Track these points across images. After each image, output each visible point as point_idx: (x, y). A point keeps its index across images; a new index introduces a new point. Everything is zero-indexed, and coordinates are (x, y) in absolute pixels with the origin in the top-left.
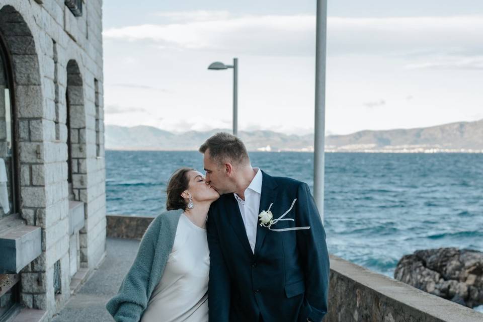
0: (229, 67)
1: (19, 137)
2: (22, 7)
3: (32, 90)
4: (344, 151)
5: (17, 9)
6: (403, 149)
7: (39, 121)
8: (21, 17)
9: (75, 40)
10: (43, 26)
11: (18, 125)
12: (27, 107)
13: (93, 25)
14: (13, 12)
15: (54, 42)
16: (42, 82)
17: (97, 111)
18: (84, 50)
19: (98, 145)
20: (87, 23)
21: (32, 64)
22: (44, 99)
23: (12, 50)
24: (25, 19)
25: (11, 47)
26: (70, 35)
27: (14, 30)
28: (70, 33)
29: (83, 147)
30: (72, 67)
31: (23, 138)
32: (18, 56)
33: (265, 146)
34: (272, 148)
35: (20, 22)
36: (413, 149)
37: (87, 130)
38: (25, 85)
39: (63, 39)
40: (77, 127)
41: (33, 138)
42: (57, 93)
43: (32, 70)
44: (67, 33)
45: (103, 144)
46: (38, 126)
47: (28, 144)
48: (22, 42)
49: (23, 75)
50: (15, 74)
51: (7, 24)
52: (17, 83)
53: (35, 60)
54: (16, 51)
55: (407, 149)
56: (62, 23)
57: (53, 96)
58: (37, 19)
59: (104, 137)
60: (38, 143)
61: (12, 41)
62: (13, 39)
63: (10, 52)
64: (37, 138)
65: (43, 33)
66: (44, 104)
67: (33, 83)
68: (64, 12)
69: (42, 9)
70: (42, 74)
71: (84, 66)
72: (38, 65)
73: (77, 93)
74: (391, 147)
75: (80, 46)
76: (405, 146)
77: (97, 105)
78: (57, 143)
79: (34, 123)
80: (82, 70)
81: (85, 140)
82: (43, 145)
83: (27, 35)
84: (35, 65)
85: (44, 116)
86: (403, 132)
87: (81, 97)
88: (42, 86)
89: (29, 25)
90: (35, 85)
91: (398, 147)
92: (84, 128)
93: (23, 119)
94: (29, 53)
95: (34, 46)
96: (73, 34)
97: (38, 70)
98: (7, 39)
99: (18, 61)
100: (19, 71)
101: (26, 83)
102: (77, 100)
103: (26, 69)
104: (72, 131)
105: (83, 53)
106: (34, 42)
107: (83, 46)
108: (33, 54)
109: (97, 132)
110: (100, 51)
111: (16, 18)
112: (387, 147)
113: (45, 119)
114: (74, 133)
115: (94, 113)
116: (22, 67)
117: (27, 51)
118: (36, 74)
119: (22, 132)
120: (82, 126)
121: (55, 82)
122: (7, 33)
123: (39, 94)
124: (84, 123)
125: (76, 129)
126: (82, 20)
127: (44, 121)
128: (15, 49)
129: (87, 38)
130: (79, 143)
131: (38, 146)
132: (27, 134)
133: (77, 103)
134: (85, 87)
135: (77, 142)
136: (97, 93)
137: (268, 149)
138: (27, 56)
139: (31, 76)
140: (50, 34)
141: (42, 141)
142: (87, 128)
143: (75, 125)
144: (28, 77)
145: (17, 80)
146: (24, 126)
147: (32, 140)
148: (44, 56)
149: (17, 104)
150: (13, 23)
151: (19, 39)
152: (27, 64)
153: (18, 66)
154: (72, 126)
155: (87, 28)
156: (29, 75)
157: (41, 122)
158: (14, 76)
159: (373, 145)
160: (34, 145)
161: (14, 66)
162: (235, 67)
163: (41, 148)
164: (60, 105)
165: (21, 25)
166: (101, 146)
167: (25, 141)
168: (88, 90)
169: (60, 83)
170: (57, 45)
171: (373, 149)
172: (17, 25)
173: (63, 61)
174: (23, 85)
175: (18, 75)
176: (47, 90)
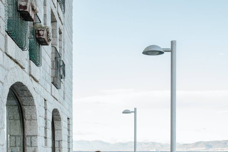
0: (132, 112)
1: (26, 145)
2: (27, 83)
3: (33, 122)
4: (190, 151)
5: (24, 84)
6: (218, 150)
7: (36, 137)
8: (26, 88)
9: (57, 100)
10: (39, 92)
11: (26, 139)
12: (30, 130)
13: (67, 94)
14: (22, 85)
15: (45, 100)
16: (38, 119)
17: (69, 133)
18: (62, 104)
19: (69, 149)
20: (64, 92)
21: (33, 110)
22: (39, 127)
23: (23, 103)
24: (29, 89)
25: (23, 102)
26: (54, 98)
27: (24, 94)
28: (54, 96)
29: (61, 149)
30: (55, 112)
31: (28, 145)
32: (26, 107)
33: (153, 149)
34: (156, 150)
35: (26, 90)
36: (224, 150)
37: (63, 142)
38: (30, 120)
39: (50, 99)
40: (58, 140)
41: (32, 145)
42: (46, 124)
43: (33, 113)
44: (53, 96)
45: (72, 148)
46: (35, 140)
47: (30, 148)
48: (28, 100)
49: (28, 115)
50: (25, 115)
51: (20, 91)
52: (25, 119)
53: (35, 108)
54: (25, 104)
55: (220, 150)
56: (50, 92)
57: (44, 125)
58: (36, 89)
59: (72, 145)
60: (35, 148)
61: (23, 99)
62: (24, 98)
63: (23, 105)
64: (35, 145)
65: (39, 96)
66: (39, 129)
67: (33, 119)
68: (51, 87)
69: (39, 84)
70: (38, 115)
71: (62, 112)
72: (36, 111)
73: (58, 124)
74: (213, 149)
75: (60, 103)
76: (220, 149)
77: (69, 130)
78: (46, 147)
79: (33, 138)
80: (61, 114)
81: (62, 146)
82: (37, 149)
83: (30, 97)
84: (34, 110)
85: (38, 135)
86: (218, 142)
87: (61, 126)
88: (38, 121)
89: (31, 91)
90: (34, 120)
91: (216, 149)
92: (62, 140)
93: (28, 136)
94: (31, 105)
95: (34, 102)
96: (56, 97)
97: (36, 113)
98: (20, 98)
99: (26, 109)
100: (26, 113)
101: (30, 119)
102: (59, 128)
103: (30, 113)
104: (56, 142)
105: (61, 105)
106: (34, 100)
107: (61, 103)
108: (34, 105)
109: (69, 142)
110: (71, 105)
111: (24, 88)
112: (211, 149)
113: (39, 136)
114: (57, 143)
115: (67, 133)
116: (28, 112)
117: (31, 104)
118: (35, 115)
119: (27, 142)
120: (61, 139)
121: (45, 119)
122: (21, 96)
123: (36, 124)
124: (62, 138)
125: (58, 141)
126: (61, 91)
127: (38, 137)
128: (24, 103)
129: (64, 99)
130: (59, 147)
131: (35, 149)
132: (30, 143)
133: (58, 129)
134: (62, 121)
135: (58, 147)
136: (69, 124)
137: (154, 150)
138: (30, 106)
139: (32, 116)
140: (43, 96)
141: (37, 147)
142: (63, 140)
143: (57, 139)
144: (31, 116)
145: (26, 118)
146: (28, 139)
147: (32, 146)
148: (39, 107)
149: (25, 129)
150: (23, 91)
151: (26, 98)
152: (31, 110)
153: (26, 111)
154: (56, 139)
155: (64, 94)
156: (31, 115)
157: (37, 137)
158: (24, 116)
159: (204, 148)
160: (33, 148)
161: (24, 111)
162: (135, 112)
163: (36, 150)
164: (48, 130)
165: (27, 92)
166: (71, 149)
167: (29, 146)
168: (64, 123)
169: (48, 119)
170: (47, 102)
171: (203, 150)
172: (25, 92)
173: (50, 109)
174: (28, 120)
175: (26, 116)
176: (41, 122)
